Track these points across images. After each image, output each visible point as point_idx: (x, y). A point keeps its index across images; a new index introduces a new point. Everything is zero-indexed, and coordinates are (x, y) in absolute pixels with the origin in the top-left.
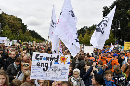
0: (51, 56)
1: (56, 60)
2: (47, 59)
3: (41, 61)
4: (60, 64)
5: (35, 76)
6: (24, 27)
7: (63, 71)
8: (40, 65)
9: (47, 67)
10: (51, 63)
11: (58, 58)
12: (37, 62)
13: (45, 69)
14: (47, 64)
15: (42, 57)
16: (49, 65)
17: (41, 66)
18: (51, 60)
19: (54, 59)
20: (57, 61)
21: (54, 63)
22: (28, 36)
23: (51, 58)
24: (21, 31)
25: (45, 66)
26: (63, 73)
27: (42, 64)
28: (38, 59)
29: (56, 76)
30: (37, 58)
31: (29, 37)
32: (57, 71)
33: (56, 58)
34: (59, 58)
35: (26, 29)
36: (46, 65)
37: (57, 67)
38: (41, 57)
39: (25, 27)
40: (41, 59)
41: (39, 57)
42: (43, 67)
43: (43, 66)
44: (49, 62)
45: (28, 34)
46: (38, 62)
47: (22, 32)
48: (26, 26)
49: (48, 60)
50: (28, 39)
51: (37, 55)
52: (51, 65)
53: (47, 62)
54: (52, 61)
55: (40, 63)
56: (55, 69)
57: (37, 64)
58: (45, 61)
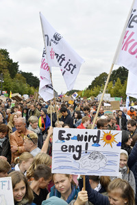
0: (86, 133)
1: (95, 139)
2: (79, 138)
3: (68, 143)
4: (103, 147)
5: (60, 168)
7: (109, 158)
8: (68, 149)
9: (80, 152)
10: (87, 144)
11: (98, 137)
12: (61, 144)
13: (77, 156)
14: (80, 147)
15: (70, 135)
16: (83, 148)
17: (70, 151)
18: (86, 140)
19: (92, 139)
20: (98, 141)
21: (93, 145)
22: (20, 82)
23: (86, 136)
25: (77, 151)
26: (109, 162)
27: (71, 147)
28: (64, 139)
29: (96, 168)
30: (61, 138)
31: (21, 85)
32: (98, 160)
33: (95, 136)
34: (101, 136)
35: (17, 70)
36: (78, 149)
37: (98, 152)
38: (69, 135)
39: (15, 65)
40: (68, 139)
41: (65, 136)
42: (72, 153)
43: (73, 151)
44: (83, 143)
45: (19, 79)
46: (64, 144)
47: (9, 75)
48: (17, 63)
49: (81, 140)
51: (61, 132)
52: (86, 149)
53: (79, 143)
54: (87, 141)
55: (66, 147)
56: (95, 156)
57: (62, 148)
58: (75, 143)
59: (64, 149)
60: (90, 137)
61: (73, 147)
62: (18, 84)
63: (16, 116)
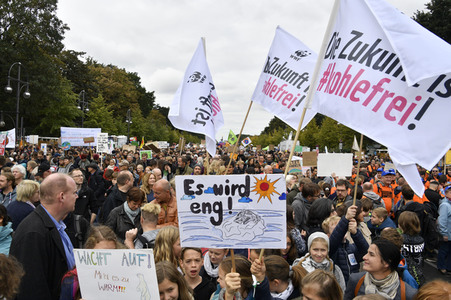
0: (227, 181)
1: (243, 190)
2: (217, 190)
3: (200, 199)
4: (257, 203)
5: (193, 238)
6: (146, 99)
7: (268, 221)
8: (201, 208)
9: (220, 212)
10: (230, 200)
11: (247, 186)
12: (189, 201)
13: (217, 220)
14: (220, 204)
15: (202, 186)
16: (225, 207)
17: (204, 212)
18: (227, 193)
19: (237, 190)
20: (247, 193)
21: (239, 201)
22: (157, 124)
23: (227, 187)
24: (137, 110)
25: (216, 211)
26: (269, 226)
27: (205, 205)
28: (193, 193)
29: (249, 237)
30: (188, 192)
31: (158, 127)
32: (251, 224)
33: (242, 186)
34: (252, 184)
35: (152, 104)
36: (217, 208)
37: (249, 212)
38: (200, 186)
39: (150, 97)
40: (200, 193)
41: (194, 188)
42: (208, 216)
43: (210, 212)
44: (223, 198)
45: (155, 117)
46: (194, 201)
47: (140, 112)
48: (152, 94)
49: (221, 194)
50: (157, 133)
51: (187, 183)
52: (230, 207)
53: (218, 198)
54: (230, 195)
55: (198, 205)
56: (245, 218)
57: (192, 207)
58: (212, 198)
59: (195, 208)
60: (234, 187)
61: (208, 205)
62: (153, 126)
63: (152, 176)
